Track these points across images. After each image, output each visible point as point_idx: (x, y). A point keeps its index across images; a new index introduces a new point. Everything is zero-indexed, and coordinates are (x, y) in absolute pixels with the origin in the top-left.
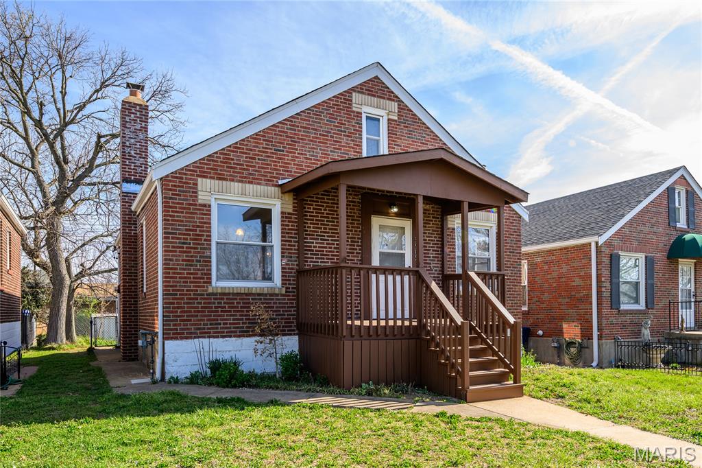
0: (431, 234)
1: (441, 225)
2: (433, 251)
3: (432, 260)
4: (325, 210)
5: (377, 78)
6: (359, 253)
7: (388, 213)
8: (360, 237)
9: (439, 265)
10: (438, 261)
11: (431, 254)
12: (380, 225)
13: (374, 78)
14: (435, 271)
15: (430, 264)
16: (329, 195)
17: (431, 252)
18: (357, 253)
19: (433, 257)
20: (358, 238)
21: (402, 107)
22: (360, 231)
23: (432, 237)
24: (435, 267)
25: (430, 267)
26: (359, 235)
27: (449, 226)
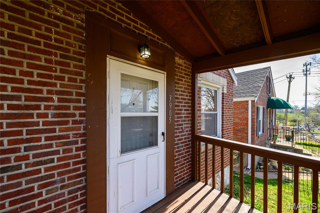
0: (183, 92)
1: (192, 83)
2: (185, 110)
3: (184, 120)
6: (81, 122)
7: (136, 58)
8: (83, 91)
9: (189, 125)
10: (188, 121)
11: (184, 114)
12: (123, 75)
14: (187, 131)
15: (182, 125)
17: (183, 112)
18: (74, 122)
19: (185, 117)
20: (78, 94)
22: (82, 81)
23: (184, 96)
24: (186, 127)
25: (182, 128)
26: (81, 88)
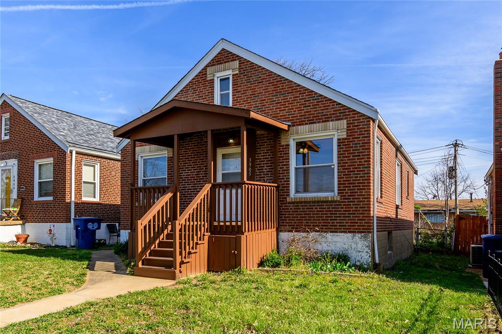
0: (266, 153)
2: (267, 166)
3: (266, 174)
4: (190, 151)
5: (223, 49)
13: (222, 50)
15: (264, 177)
16: (192, 141)
19: (267, 172)
21: (243, 61)
24: (269, 179)
27: (283, 144)
